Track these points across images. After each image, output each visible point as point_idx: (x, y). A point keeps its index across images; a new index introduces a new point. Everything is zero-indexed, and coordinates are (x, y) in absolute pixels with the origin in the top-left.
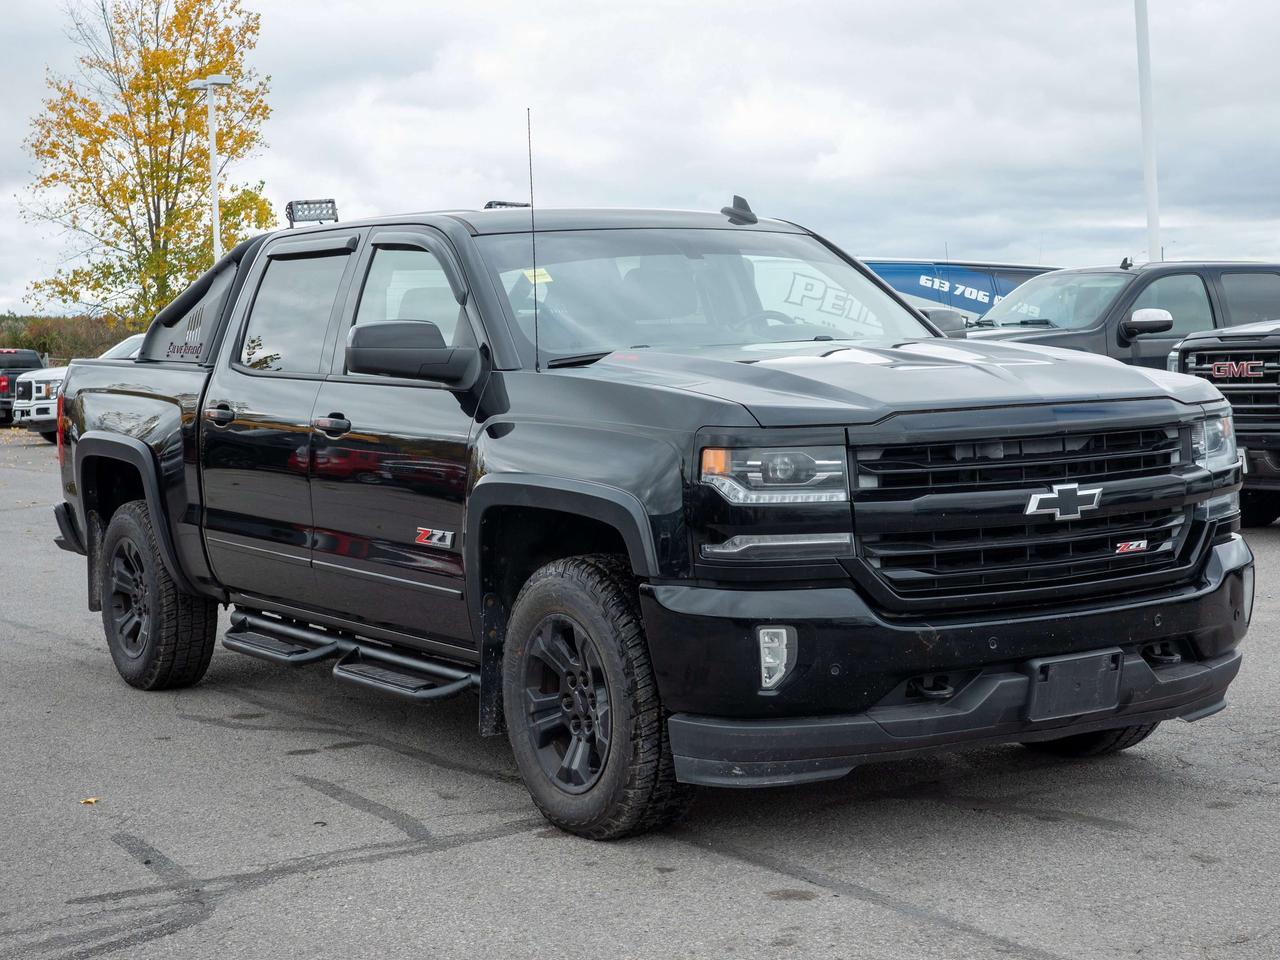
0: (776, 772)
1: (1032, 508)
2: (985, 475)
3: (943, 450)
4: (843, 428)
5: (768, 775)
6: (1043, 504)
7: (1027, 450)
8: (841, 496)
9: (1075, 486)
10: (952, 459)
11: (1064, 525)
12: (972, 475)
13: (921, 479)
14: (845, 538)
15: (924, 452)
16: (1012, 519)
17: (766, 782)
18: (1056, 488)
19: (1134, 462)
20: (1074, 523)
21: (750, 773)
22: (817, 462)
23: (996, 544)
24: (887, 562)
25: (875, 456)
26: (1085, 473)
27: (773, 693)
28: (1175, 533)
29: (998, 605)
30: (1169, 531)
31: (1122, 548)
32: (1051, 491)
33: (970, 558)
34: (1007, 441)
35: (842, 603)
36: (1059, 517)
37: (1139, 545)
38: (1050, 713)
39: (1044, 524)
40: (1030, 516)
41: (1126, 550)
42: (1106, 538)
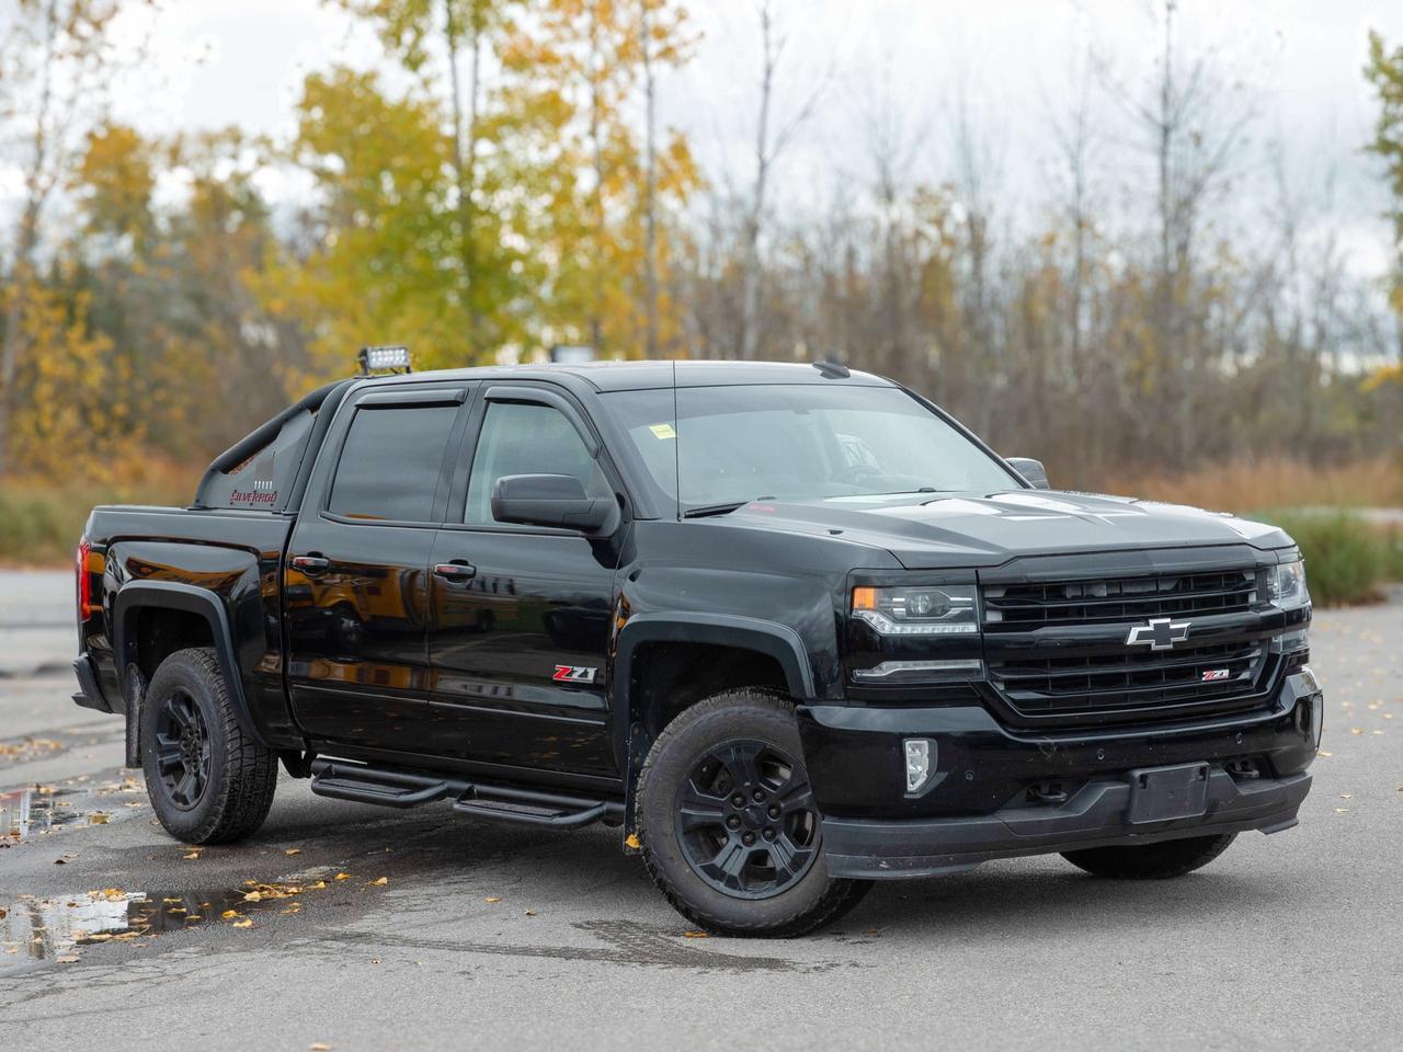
0: (917, 866)
1: (1132, 639)
2: (1092, 610)
3: (1056, 589)
4: (974, 570)
5: (910, 868)
6: (1141, 635)
7: (1127, 590)
8: (971, 628)
9: (1168, 620)
10: (1064, 598)
11: (1158, 655)
12: (1080, 610)
13: (1039, 613)
14: (976, 664)
15: (1039, 591)
16: (1114, 651)
17: (908, 874)
18: (1152, 622)
19: (1216, 601)
20: (1167, 654)
21: (895, 867)
22: (952, 599)
23: (1101, 671)
24: (1011, 685)
25: (1000, 594)
26: (1176, 610)
27: (918, 796)
28: (1253, 664)
29: (1104, 723)
30: (1248, 661)
31: (1208, 676)
32: (1148, 625)
33: (1078, 682)
34: (1110, 581)
35: (974, 719)
36: (1154, 647)
37: (1222, 674)
38: (1148, 817)
39: (1142, 654)
40: (1133, 647)
41: (1211, 678)
42: (1193, 667)
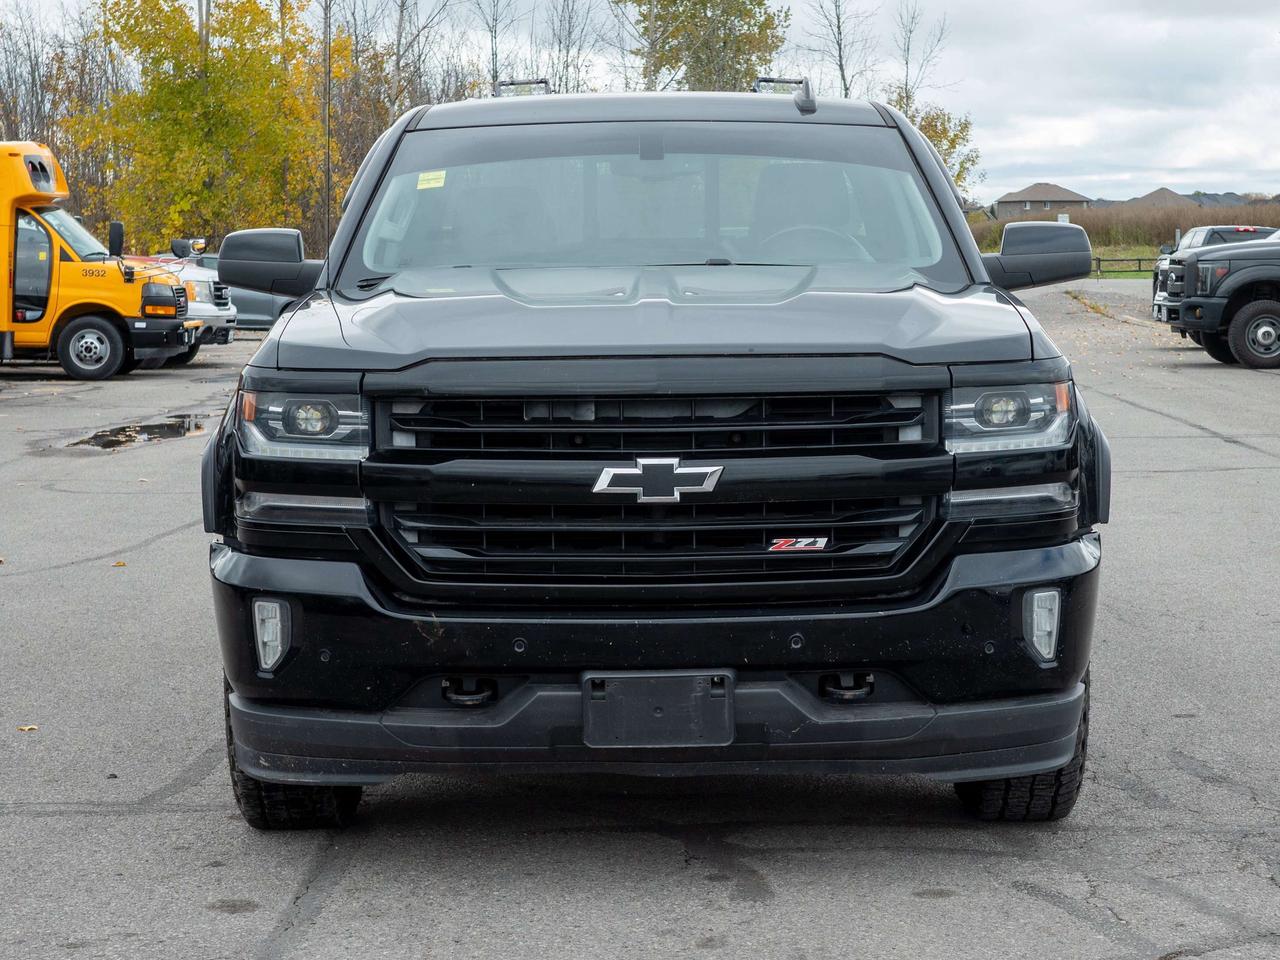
0: (300, 769)
1: (602, 485)
2: (569, 440)
3: (508, 406)
4: (360, 374)
5: (293, 771)
6: (616, 480)
8: (358, 454)
9: (675, 461)
10: (520, 420)
13: (472, 440)
14: (361, 504)
16: (578, 500)
17: (291, 778)
18: (642, 461)
19: (822, 436)
21: (275, 767)
22: (340, 412)
23: (564, 527)
24: (428, 538)
25: (413, 409)
27: (270, 676)
28: (905, 532)
30: (896, 527)
31: (781, 545)
33: (540, 540)
34: (602, 400)
35: (343, 579)
36: (641, 498)
37: (814, 543)
38: (617, 739)
40: (599, 494)
41: (784, 548)
42: (760, 531)
